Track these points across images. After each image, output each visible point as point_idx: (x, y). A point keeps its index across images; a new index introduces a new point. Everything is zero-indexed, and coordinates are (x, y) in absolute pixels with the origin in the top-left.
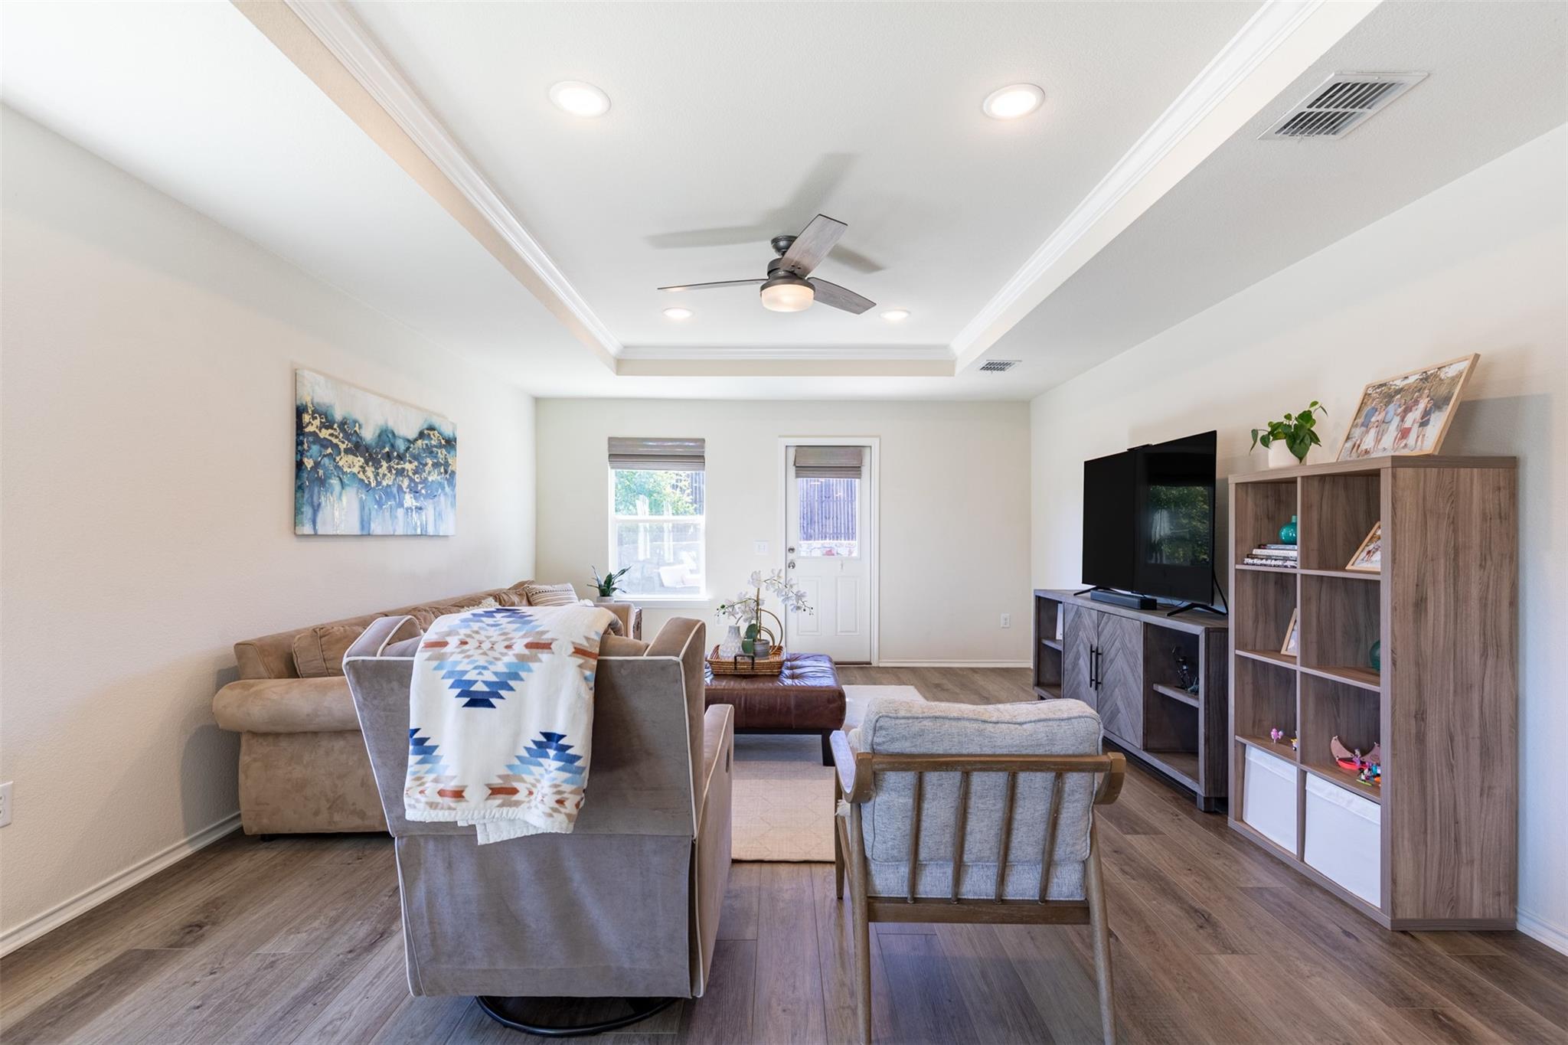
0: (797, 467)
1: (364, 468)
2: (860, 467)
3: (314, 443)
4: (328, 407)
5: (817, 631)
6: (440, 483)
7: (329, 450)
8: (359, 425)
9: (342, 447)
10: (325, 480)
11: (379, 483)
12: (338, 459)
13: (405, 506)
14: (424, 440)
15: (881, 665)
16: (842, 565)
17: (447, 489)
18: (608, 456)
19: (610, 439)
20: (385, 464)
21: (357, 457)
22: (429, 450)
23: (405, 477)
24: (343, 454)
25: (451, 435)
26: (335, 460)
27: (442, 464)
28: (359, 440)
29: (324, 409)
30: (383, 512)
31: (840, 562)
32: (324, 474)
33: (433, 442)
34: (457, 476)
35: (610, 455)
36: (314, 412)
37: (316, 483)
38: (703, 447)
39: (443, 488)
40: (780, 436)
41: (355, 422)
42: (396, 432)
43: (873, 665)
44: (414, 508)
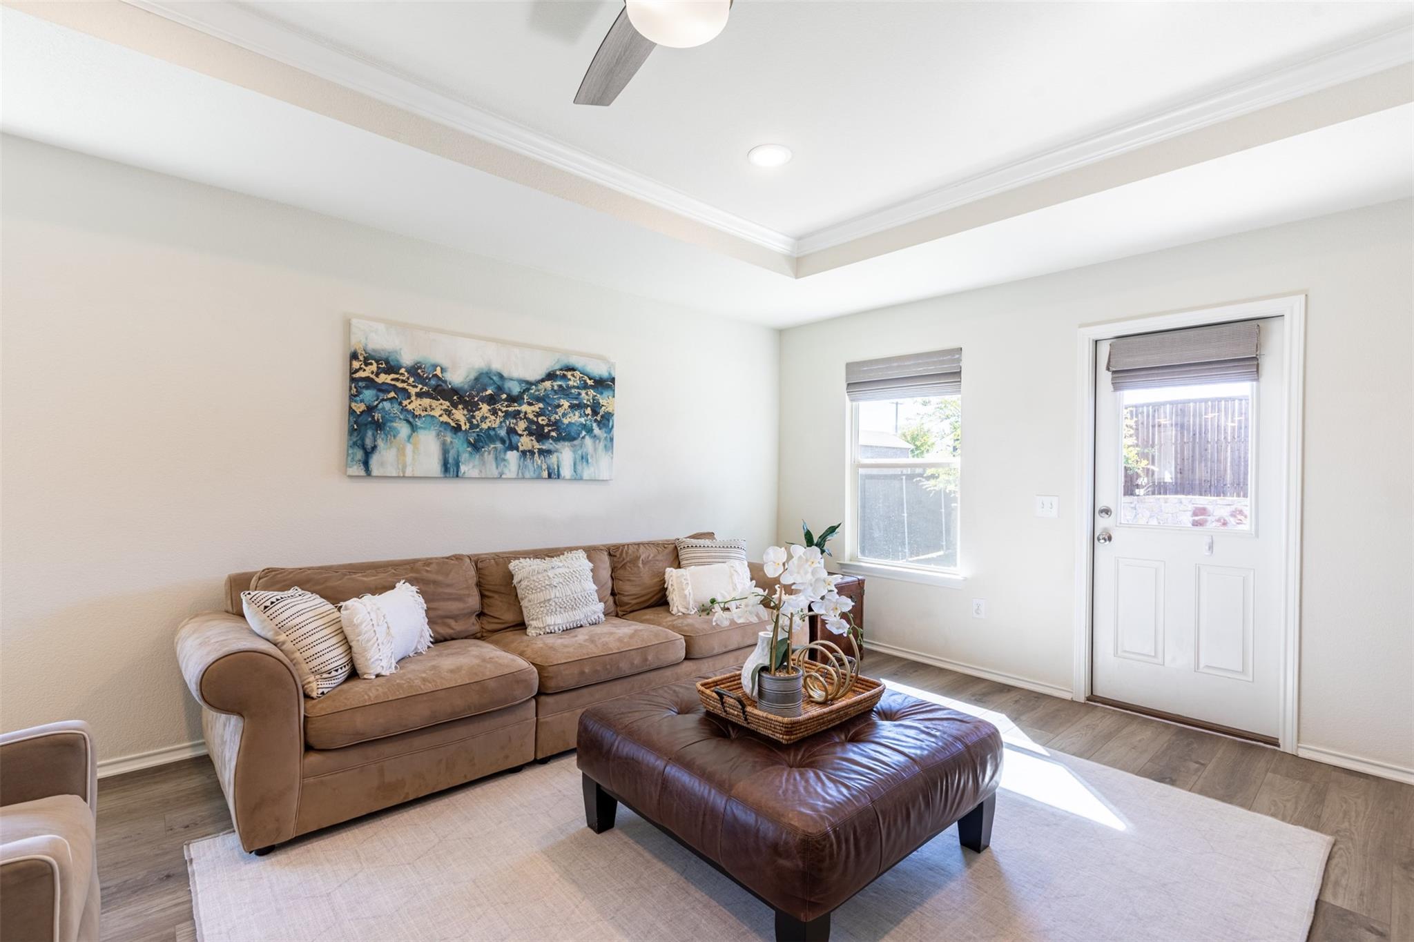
0: (1114, 372)
1: (450, 412)
2: (1255, 358)
3: (367, 387)
4: (389, 353)
5: (1155, 656)
6: (584, 426)
7: (392, 394)
8: (442, 369)
9: (413, 391)
10: (384, 424)
11: (472, 426)
12: (405, 403)
13: (521, 448)
14: (555, 381)
15: (1303, 754)
16: (1211, 548)
17: (596, 431)
18: (845, 386)
19: (849, 366)
20: (485, 408)
21: (438, 400)
22: (565, 392)
23: (521, 419)
24: (413, 398)
25: (605, 374)
26: (400, 404)
27: (588, 406)
28: (440, 383)
29: (384, 355)
30: (482, 455)
31: (1208, 540)
32: (382, 417)
33: (571, 383)
34: (617, 420)
35: (848, 384)
36: (366, 359)
37: (368, 426)
38: (959, 360)
39: (590, 431)
40: (1081, 326)
41: (435, 366)
42: (505, 374)
43: (1281, 749)
44: (536, 451)
